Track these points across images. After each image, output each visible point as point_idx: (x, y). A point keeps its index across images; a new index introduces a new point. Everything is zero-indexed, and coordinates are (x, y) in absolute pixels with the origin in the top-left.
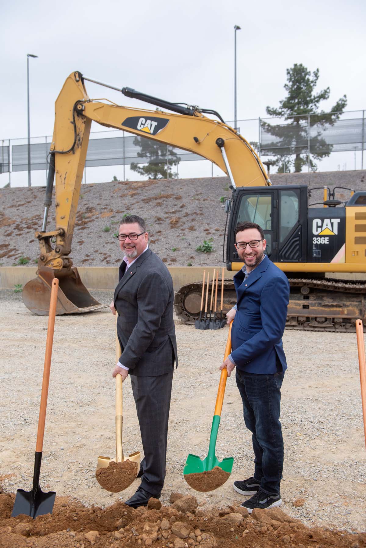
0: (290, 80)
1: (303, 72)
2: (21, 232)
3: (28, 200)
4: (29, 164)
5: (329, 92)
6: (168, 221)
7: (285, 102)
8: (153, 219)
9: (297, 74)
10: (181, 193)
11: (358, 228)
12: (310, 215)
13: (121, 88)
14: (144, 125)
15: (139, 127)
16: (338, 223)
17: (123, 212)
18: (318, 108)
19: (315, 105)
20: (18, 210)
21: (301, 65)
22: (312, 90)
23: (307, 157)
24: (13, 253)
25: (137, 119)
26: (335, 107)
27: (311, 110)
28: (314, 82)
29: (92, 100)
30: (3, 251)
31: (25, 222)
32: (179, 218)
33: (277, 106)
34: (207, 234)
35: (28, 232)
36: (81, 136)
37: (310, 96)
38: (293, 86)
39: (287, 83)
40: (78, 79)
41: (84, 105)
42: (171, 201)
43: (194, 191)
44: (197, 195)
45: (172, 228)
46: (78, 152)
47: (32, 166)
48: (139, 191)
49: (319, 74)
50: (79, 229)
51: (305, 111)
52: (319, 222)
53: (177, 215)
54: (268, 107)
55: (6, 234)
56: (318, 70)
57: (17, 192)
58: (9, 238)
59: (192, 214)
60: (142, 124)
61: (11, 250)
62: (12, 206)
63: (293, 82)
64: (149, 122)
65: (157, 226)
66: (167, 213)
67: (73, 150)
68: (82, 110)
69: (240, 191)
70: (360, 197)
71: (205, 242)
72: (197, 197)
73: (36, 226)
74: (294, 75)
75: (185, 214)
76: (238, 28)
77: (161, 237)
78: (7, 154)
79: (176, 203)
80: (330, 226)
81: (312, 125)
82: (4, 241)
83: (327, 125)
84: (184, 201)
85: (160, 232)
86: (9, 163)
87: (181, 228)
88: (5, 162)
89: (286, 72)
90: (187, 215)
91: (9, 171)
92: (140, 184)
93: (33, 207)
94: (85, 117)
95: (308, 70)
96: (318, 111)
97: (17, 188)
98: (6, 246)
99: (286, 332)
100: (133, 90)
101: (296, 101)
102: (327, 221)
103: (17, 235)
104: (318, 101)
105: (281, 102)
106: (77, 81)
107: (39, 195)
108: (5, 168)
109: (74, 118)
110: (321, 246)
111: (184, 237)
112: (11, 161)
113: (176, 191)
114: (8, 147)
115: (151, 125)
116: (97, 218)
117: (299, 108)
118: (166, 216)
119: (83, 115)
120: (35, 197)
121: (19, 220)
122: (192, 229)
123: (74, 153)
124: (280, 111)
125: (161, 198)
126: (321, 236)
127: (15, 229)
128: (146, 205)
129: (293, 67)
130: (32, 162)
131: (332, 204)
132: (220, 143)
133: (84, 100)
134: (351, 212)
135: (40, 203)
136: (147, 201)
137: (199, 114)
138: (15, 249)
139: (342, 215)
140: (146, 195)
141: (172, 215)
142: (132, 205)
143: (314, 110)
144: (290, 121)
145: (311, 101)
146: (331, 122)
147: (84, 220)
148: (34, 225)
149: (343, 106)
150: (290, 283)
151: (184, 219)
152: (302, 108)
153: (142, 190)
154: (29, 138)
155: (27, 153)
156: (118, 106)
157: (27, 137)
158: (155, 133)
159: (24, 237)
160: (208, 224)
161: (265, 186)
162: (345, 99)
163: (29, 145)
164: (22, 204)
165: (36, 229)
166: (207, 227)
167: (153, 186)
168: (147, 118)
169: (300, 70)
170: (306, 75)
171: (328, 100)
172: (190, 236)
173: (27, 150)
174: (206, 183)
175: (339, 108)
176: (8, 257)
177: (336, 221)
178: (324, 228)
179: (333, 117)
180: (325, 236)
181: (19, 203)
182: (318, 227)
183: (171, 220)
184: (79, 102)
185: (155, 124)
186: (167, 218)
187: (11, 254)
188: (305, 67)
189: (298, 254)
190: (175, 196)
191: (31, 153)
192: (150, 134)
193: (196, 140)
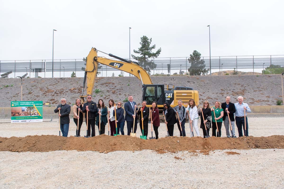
0: (142, 41)
1: (147, 39)
2: (58, 95)
3: (56, 83)
4: (53, 69)
5: (155, 46)
6: (111, 92)
7: (140, 49)
8: (106, 91)
9: (144, 39)
10: (114, 82)
11: (177, 96)
12: (165, 92)
13: (109, 54)
14: (116, 65)
15: (114, 66)
16: (172, 95)
17: (95, 88)
18: (151, 51)
19: (151, 50)
20: (53, 86)
21: (146, 36)
22: (149, 45)
23: (148, 68)
24: (57, 102)
25: (114, 63)
26: (157, 52)
27: (149, 52)
28: (150, 42)
29: (100, 57)
30: (53, 102)
31: (58, 91)
32: (115, 91)
33: (137, 50)
34: (125, 96)
35: (61, 95)
36: (96, 67)
37: (149, 47)
38: (143, 43)
39: (141, 42)
40: (95, 50)
41: (97, 58)
42: (111, 85)
43: (118, 82)
44: (119, 83)
45: (113, 94)
46: (95, 72)
47: (54, 70)
48: (98, 81)
49: (152, 40)
50: (80, 94)
51: (147, 52)
52: (167, 94)
53: (114, 89)
54: (134, 50)
55: (52, 95)
56: (151, 39)
57: (51, 80)
58: (54, 97)
59: (119, 89)
60: (115, 65)
61: (56, 101)
62: (50, 85)
63: (143, 42)
64: (117, 64)
65: (108, 93)
66: (110, 89)
67: (93, 71)
68: (96, 60)
69: (146, 85)
70: (177, 88)
71: (126, 99)
72: (120, 84)
73: (63, 93)
74: (143, 40)
75: (117, 89)
76: (131, 28)
77: (110, 97)
78: (44, 65)
79: (113, 86)
80: (170, 95)
81: (149, 57)
82: (52, 98)
83: (155, 57)
84: (116, 85)
85: (109, 95)
86: (45, 69)
87: (116, 94)
88: (43, 68)
89: (141, 38)
90: (117, 90)
91: (44, 71)
92: (98, 78)
93: (59, 86)
94: (97, 61)
95: (148, 38)
96: (152, 52)
97: (50, 78)
98: (53, 100)
99: (160, 123)
100: (112, 55)
101: (144, 48)
102: (169, 94)
103: (56, 96)
104: (151, 49)
105: (139, 48)
106: (95, 51)
107: (60, 81)
108: (43, 70)
109: (94, 62)
110: (168, 100)
111: (118, 97)
112: (45, 68)
113: (112, 81)
114: (45, 62)
115: (118, 65)
116: (86, 90)
117: (145, 51)
118: (110, 90)
119: (96, 61)
120: (59, 82)
121: (55, 91)
122: (120, 94)
123: (93, 72)
124: (139, 51)
125: (107, 83)
126: (168, 98)
127: (55, 93)
128: (102, 86)
129: (143, 37)
130: (54, 68)
131: (170, 89)
132: (139, 72)
133: (97, 56)
134: (175, 92)
135: (61, 84)
136: (102, 84)
137: (132, 63)
138: (57, 101)
139: (173, 92)
140: (102, 82)
141: (112, 89)
142: (97, 86)
143: (150, 52)
144: (142, 55)
145: (149, 49)
146: (156, 57)
147: (81, 91)
148: (62, 92)
149: (160, 51)
150: (159, 110)
151: (117, 91)
152: (146, 51)
153: (100, 81)
154: (53, 60)
155: (52, 65)
156: (108, 59)
157: (52, 59)
158: (119, 67)
159: (59, 97)
160: (125, 93)
161: (151, 84)
162: (160, 49)
163: (53, 62)
164: (54, 84)
165: (63, 94)
166: (125, 94)
167: (103, 79)
168: (117, 63)
169: (145, 38)
170: (147, 40)
171: (155, 49)
172: (120, 97)
173: (52, 64)
174: (122, 79)
175: (159, 52)
176: (56, 104)
177: (172, 94)
178: (168, 96)
179: (157, 55)
180: (169, 98)
181: (53, 84)
182: (167, 95)
183: (112, 92)
184: (95, 57)
185: (119, 65)
186: (111, 90)
187: (56, 102)
188: (147, 37)
189: (162, 103)
190: (112, 83)
191: (54, 65)
192: (118, 68)
193: (132, 70)
